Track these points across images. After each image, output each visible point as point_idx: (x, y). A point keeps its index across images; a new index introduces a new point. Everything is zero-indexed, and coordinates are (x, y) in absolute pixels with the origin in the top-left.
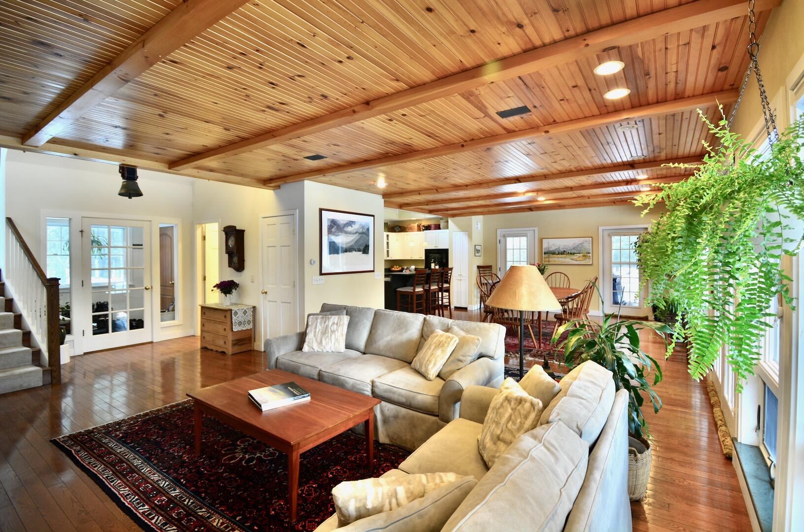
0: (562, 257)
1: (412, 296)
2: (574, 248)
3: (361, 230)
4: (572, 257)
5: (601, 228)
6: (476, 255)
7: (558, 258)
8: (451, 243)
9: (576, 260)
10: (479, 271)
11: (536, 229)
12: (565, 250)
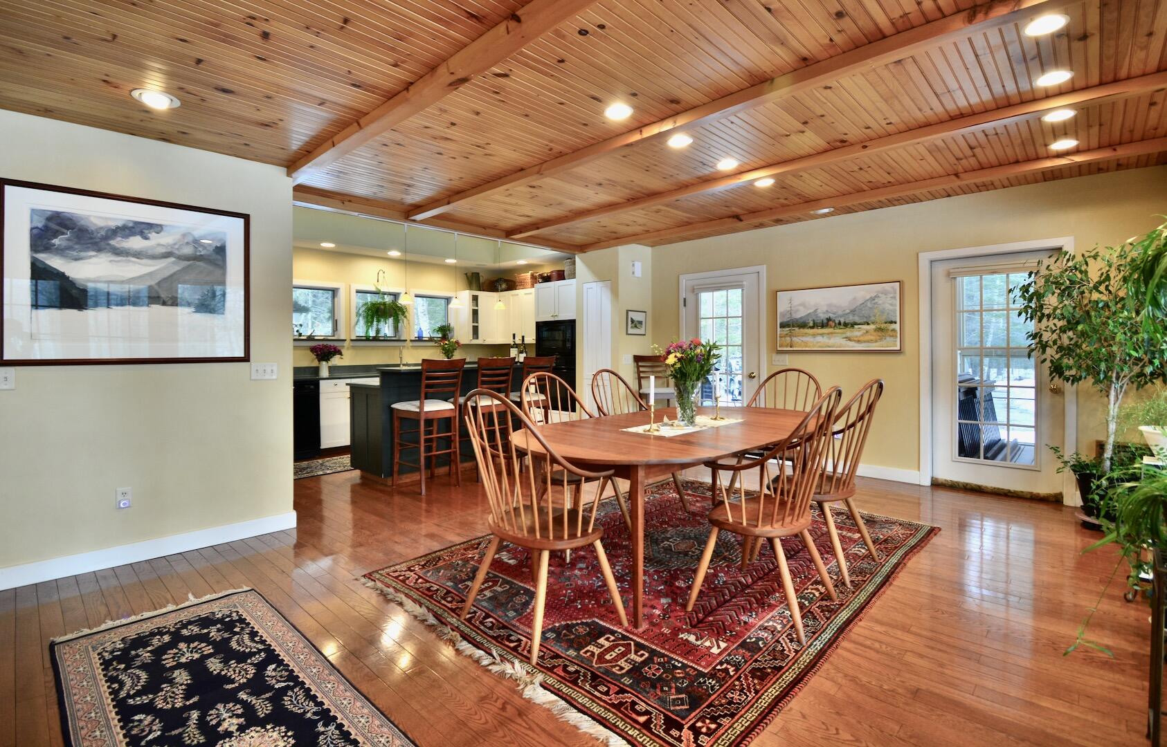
0: (822, 335)
1: (418, 421)
2: (853, 312)
3: (188, 250)
4: (849, 332)
5: (925, 258)
6: (631, 331)
7: (814, 335)
8: (580, 308)
9: (859, 341)
10: (638, 367)
11: (763, 269)
12: (831, 315)
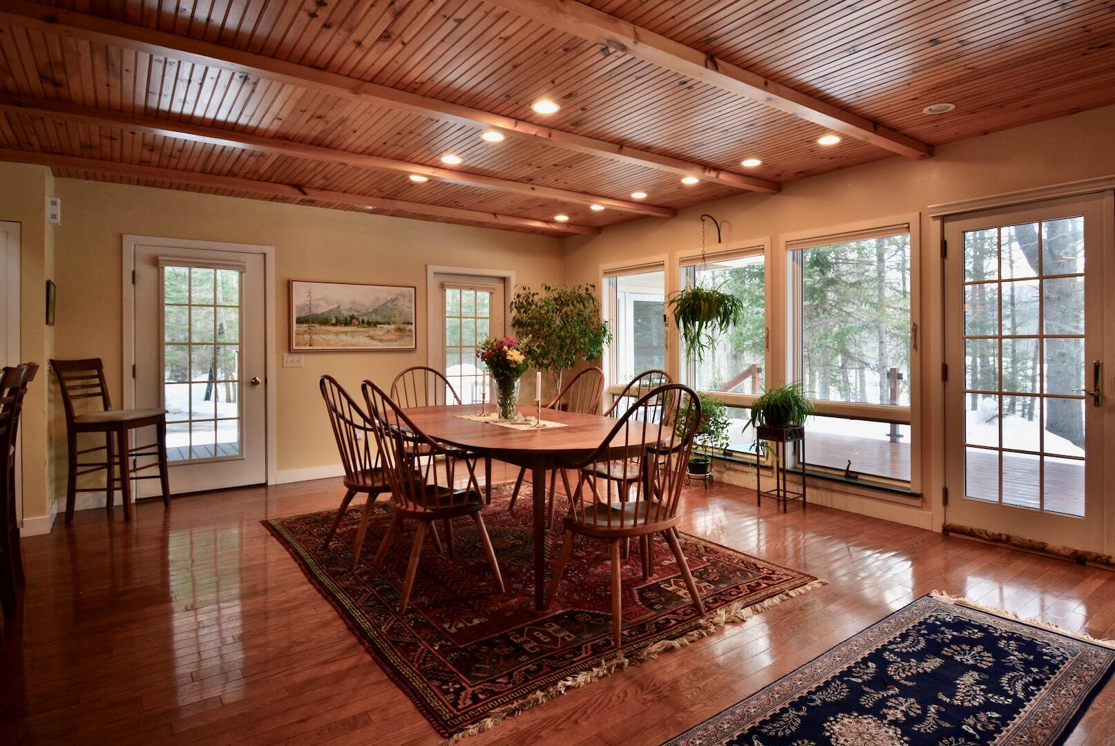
0: (345, 333)
2: (375, 311)
4: (372, 331)
5: (431, 270)
7: (337, 333)
9: (381, 340)
11: (269, 251)
12: (355, 314)
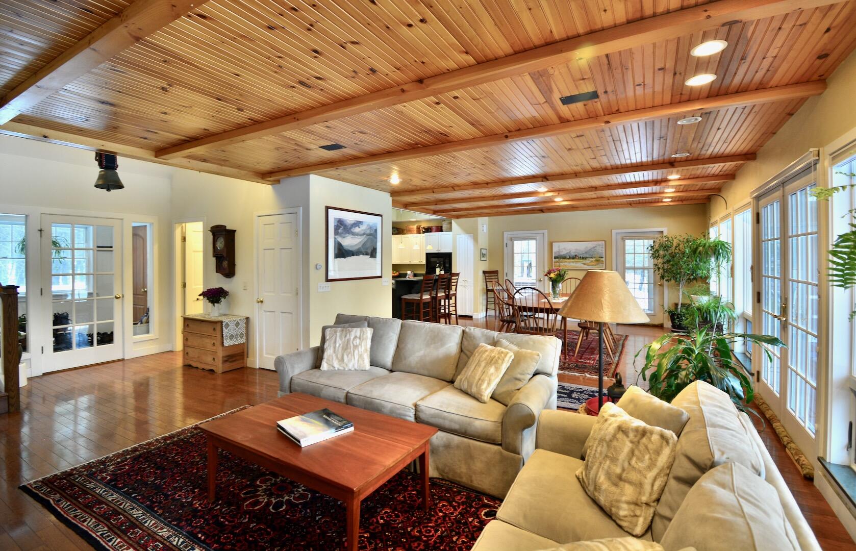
0: (573, 262)
2: (586, 253)
4: (584, 261)
5: (614, 232)
6: (482, 259)
7: (570, 262)
8: (454, 246)
9: (588, 265)
10: (485, 276)
11: (546, 232)
12: (577, 254)
